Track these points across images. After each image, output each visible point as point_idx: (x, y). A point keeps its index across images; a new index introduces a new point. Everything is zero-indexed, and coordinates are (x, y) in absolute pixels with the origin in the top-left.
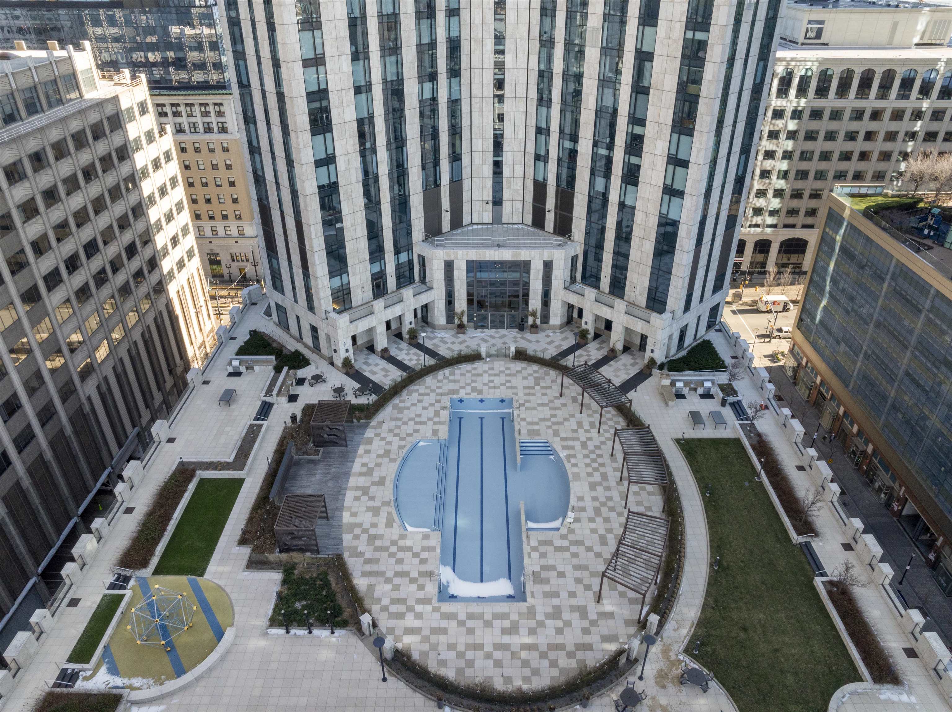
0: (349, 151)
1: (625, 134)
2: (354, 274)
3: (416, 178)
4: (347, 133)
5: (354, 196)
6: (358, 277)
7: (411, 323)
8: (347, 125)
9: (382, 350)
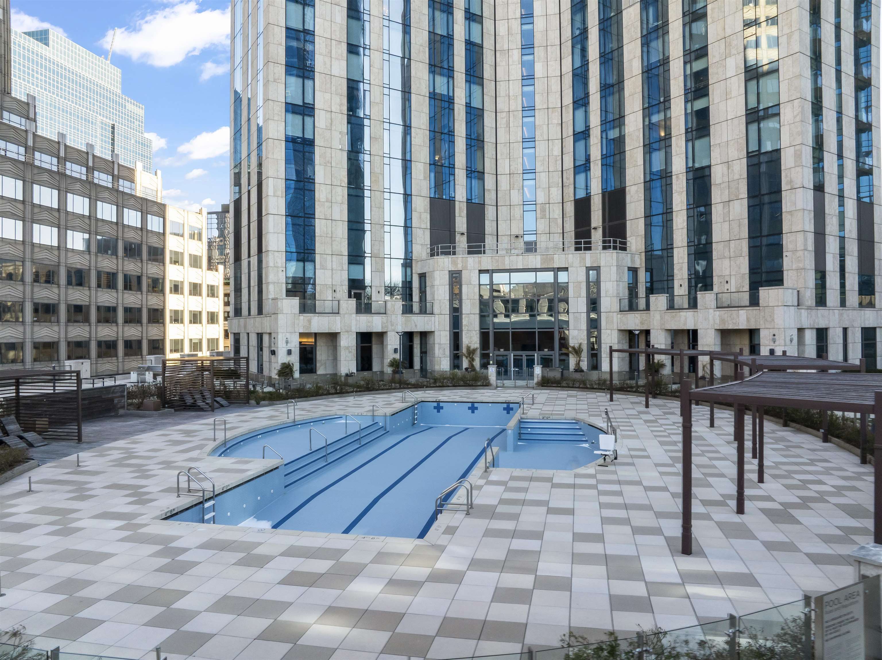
0: (334, 109)
1: (682, 78)
2: (323, 268)
3: (422, 177)
4: (333, 88)
5: (333, 164)
6: (328, 273)
7: (396, 351)
8: (334, 79)
9: (347, 375)
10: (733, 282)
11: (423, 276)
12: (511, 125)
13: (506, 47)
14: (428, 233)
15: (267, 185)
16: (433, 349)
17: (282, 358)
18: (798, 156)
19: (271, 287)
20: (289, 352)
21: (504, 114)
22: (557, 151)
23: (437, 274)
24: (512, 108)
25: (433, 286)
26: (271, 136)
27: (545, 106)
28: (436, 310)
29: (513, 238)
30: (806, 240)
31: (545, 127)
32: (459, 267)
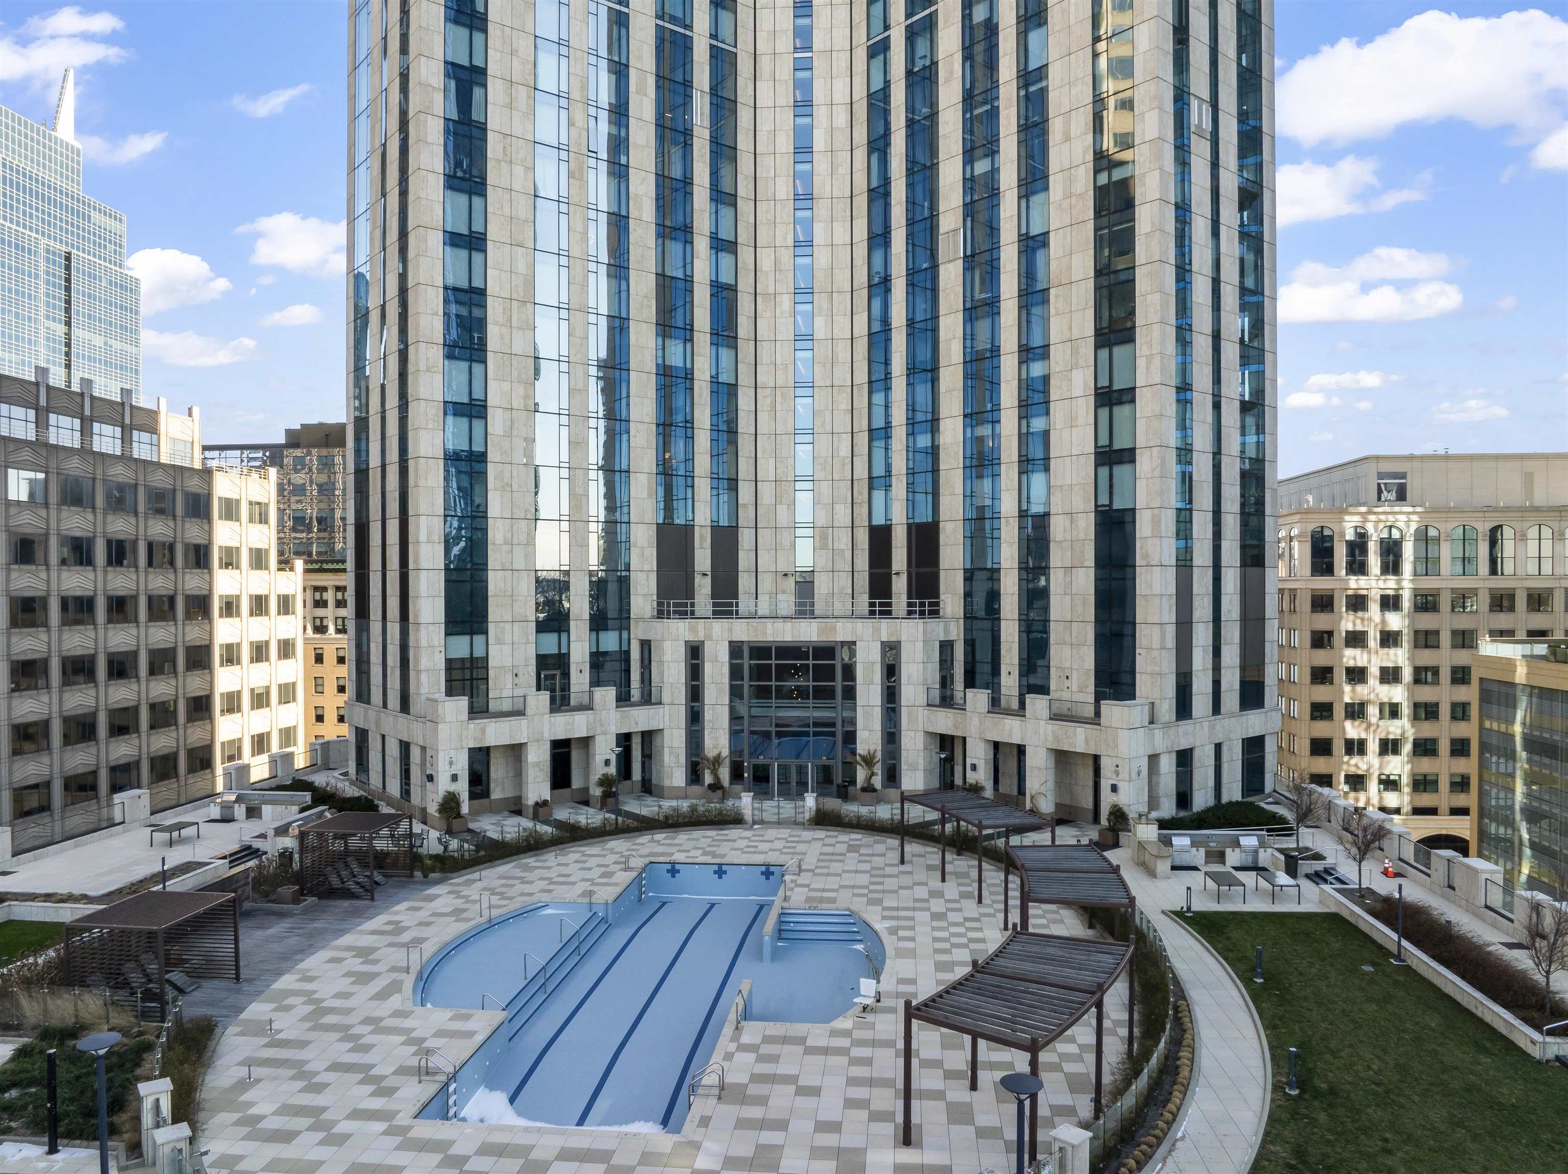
0: (515, 406)
1: (1016, 382)
2: (500, 642)
3: (645, 494)
4: (515, 374)
5: (515, 487)
6: (507, 649)
7: (607, 762)
8: (515, 360)
9: (537, 804)
10: (1075, 677)
11: (646, 645)
12: (778, 408)
13: (771, 290)
14: (653, 577)
15: (418, 526)
16: (662, 754)
17: (444, 785)
18: (1156, 522)
19: (424, 677)
20: (454, 778)
21: (768, 391)
22: (845, 451)
23: (667, 645)
24: (780, 382)
25: (661, 662)
26: (422, 454)
27: (828, 383)
28: (666, 698)
29: (779, 576)
30: (1163, 636)
31: (828, 415)
32: (701, 636)
